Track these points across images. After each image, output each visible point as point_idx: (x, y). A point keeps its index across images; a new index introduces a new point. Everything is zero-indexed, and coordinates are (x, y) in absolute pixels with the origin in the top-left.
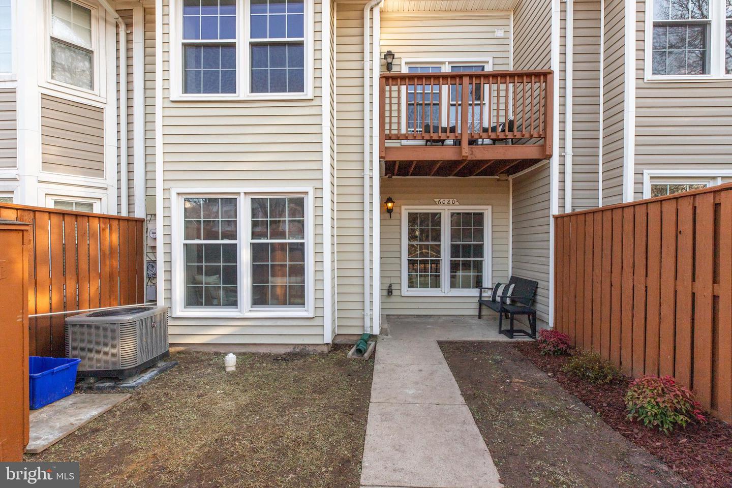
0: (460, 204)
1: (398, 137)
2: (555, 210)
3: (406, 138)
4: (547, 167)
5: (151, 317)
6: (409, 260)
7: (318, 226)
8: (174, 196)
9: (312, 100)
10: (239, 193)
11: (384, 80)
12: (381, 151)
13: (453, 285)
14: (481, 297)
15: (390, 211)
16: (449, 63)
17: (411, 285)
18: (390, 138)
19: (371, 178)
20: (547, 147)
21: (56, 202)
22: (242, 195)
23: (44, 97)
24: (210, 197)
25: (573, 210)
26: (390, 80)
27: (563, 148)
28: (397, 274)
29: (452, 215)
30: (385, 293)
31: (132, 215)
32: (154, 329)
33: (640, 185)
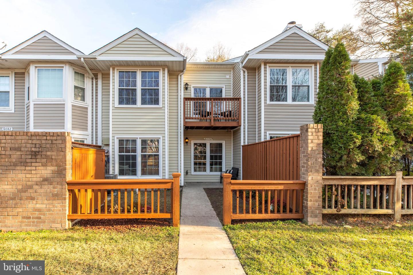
0: (213, 140)
1: (190, 118)
2: (242, 144)
3: (193, 119)
4: (240, 129)
6: (194, 161)
7: (164, 149)
8: (115, 139)
9: (162, 108)
11: (185, 99)
12: (184, 123)
13: (211, 171)
14: (221, 175)
15: (187, 142)
16: (209, 87)
17: (195, 171)
18: (187, 119)
19: (181, 132)
20: (239, 122)
22: (138, 138)
23: (73, 106)
24: (126, 139)
25: (248, 144)
26: (187, 99)
27: (244, 123)
28: (189, 166)
29: (210, 144)
30: (185, 174)
31: (97, 145)
33: (266, 136)
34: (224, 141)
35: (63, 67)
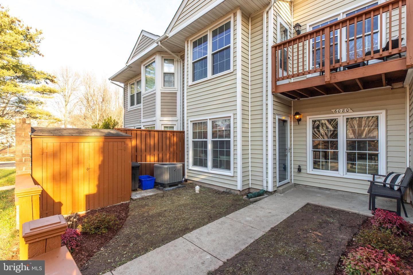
0: (353, 111)
3: (309, 73)
5: (174, 167)
6: (314, 151)
7: (235, 132)
8: (189, 122)
9: (233, 72)
10: (207, 119)
11: (274, 48)
12: (272, 89)
13: (350, 170)
14: (373, 181)
15: (298, 120)
16: (344, 12)
17: (316, 167)
19: (267, 104)
21: (165, 127)
22: (208, 120)
23: (162, 93)
24: (198, 122)
26: (278, 47)
28: (304, 159)
29: (347, 119)
30: (296, 171)
32: (175, 172)
34: (384, 112)
35: (154, 59)
